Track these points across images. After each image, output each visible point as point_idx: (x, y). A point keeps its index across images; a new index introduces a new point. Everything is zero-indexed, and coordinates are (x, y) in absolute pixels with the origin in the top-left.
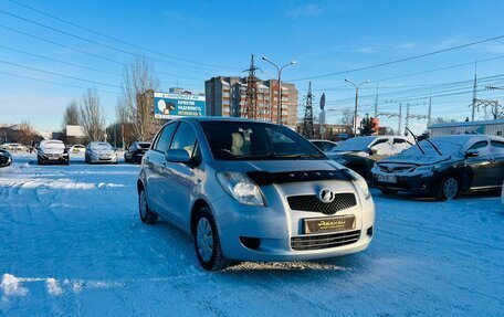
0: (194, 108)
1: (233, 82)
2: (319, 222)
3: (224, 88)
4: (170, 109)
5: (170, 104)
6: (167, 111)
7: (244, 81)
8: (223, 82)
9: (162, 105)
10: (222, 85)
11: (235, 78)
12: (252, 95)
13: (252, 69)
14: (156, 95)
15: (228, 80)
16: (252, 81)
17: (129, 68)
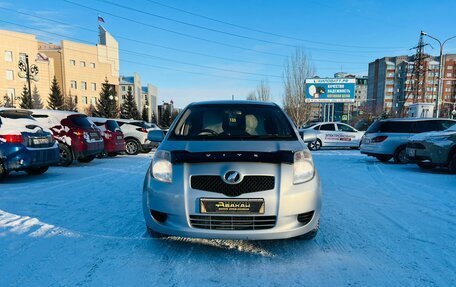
0: (344, 91)
1: (398, 62)
2: (217, 203)
3: (389, 68)
4: (320, 94)
5: (320, 89)
6: (317, 96)
7: (411, 59)
8: (388, 63)
9: (312, 90)
10: (386, 66)
11: (402, 57)
12: (418, 73)
13: (421, 46)
14: (308, 81)
15: (393, 60)
16: (420, 59)
17: (290, 59)
